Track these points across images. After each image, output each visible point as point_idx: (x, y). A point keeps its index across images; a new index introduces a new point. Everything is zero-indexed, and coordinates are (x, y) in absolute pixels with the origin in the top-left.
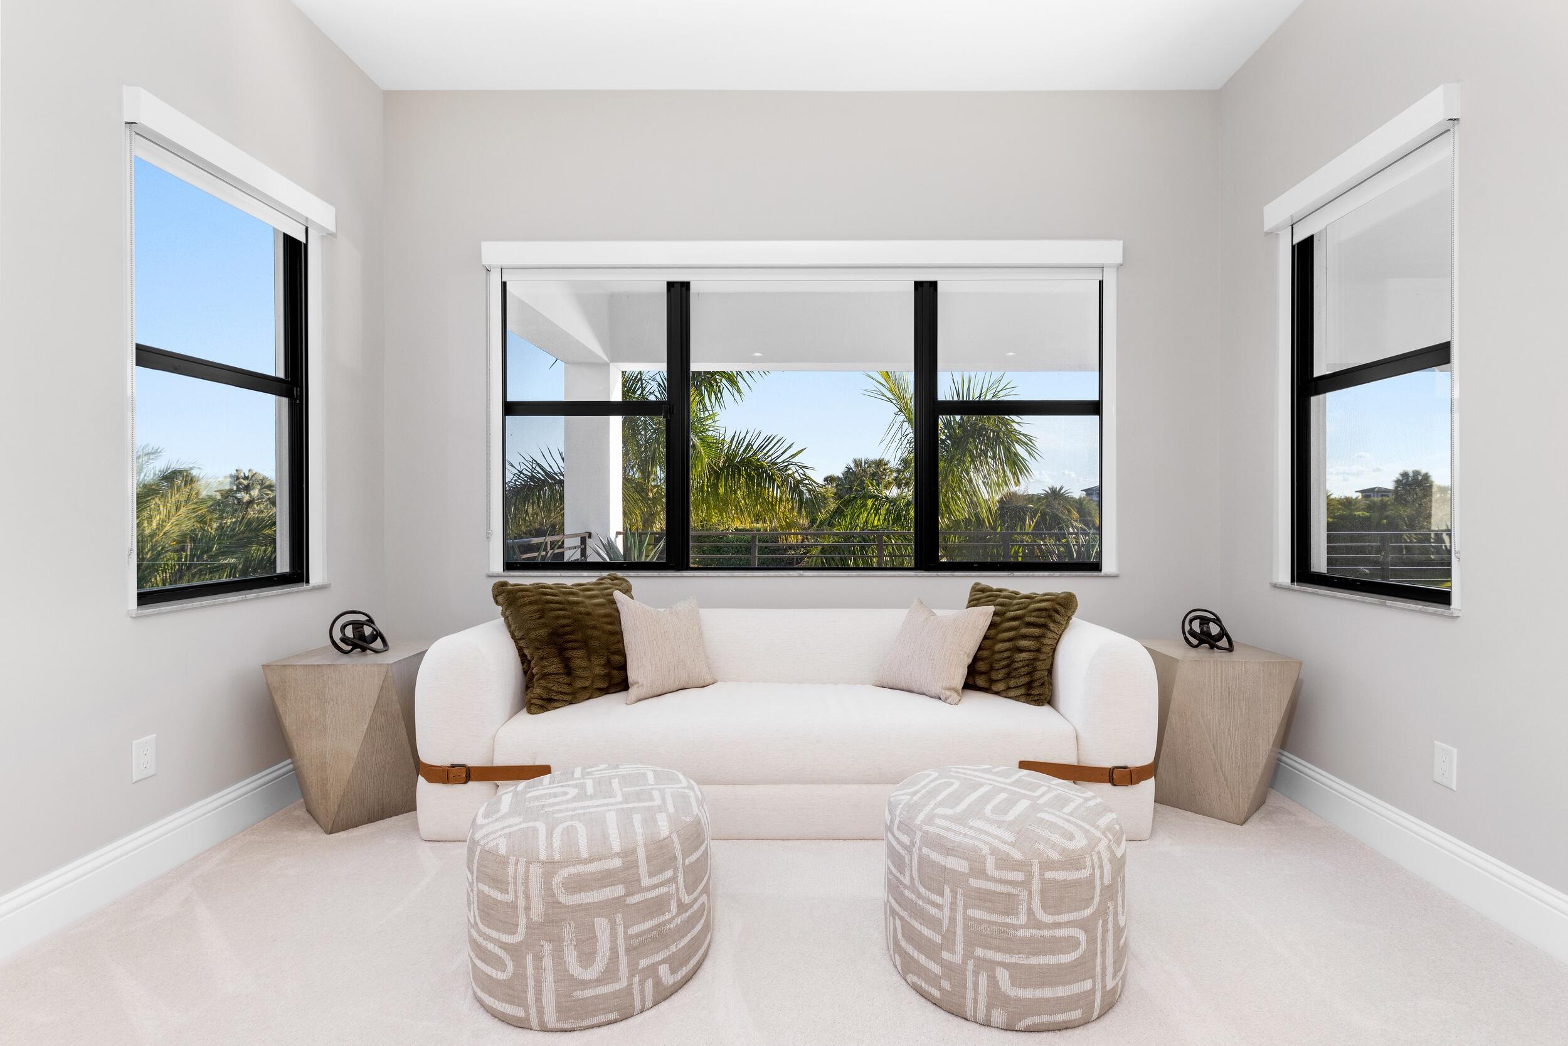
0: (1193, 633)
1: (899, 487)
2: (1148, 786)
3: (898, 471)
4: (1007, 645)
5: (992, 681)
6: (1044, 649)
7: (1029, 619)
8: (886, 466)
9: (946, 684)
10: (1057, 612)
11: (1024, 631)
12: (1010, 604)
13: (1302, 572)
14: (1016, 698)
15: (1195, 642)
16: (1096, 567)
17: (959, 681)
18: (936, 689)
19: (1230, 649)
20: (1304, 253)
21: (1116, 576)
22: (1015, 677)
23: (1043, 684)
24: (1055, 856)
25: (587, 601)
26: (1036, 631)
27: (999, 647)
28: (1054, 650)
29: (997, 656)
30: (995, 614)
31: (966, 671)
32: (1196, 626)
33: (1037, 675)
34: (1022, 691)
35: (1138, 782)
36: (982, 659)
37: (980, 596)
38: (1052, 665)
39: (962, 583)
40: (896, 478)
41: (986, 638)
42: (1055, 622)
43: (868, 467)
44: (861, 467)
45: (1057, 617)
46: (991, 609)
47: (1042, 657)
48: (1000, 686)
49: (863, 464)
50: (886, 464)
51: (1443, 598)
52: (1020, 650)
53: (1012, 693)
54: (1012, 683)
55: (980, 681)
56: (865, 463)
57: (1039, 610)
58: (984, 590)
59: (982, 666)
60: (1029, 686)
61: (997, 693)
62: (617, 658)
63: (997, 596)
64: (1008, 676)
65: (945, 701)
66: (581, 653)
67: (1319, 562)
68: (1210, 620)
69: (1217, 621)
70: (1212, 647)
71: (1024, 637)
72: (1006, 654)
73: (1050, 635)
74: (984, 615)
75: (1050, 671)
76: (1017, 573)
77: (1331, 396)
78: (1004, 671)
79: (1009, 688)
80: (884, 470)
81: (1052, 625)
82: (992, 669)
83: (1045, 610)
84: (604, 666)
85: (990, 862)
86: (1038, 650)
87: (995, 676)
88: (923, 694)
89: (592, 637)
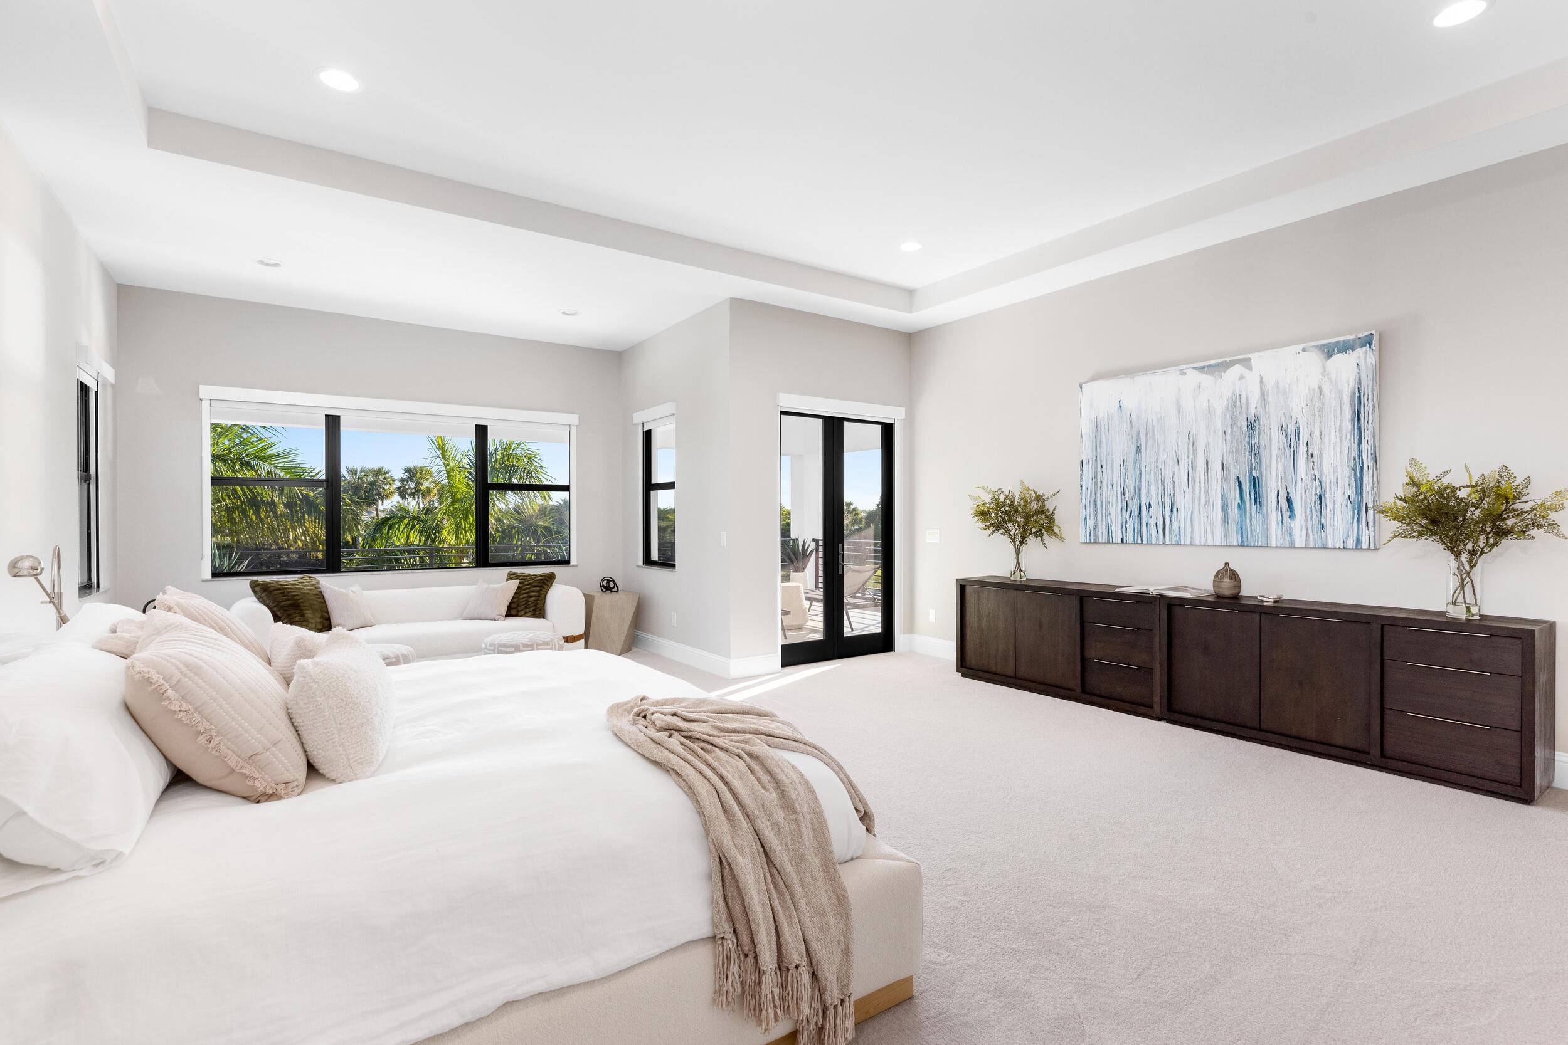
0: (603, 586)
1: (403, 497)
2: (582, 642)
3: (402, 480)
4: (525, 595)
5: (518, 611)
6: (542, 596)
7: (534, 584)
8: (387, 475)
9: (498, 613)
10: (547, 580)
11: (533, 589)
12: (527, 579)
13: (648, 561)
14: (529, 617)
15: (604, 590)
16: (568, 562)
17: (504, 613)
18: (494, 616)
19: (617, 591)
20: (647, 435)
21: (577, 566)
22: (528, 608)
23: (540, 610)
24: (541, 642)
25: (305, 588)
26: (538, 588)
27: (522, 596)
28: (546, 596)
29: (521, 600)
30: (520, 583)
31: (507, 608)
32: (605, 583)
33: (538, 606)
34: (532, 613)
35: (576, 641)
36: (514, 602)
37: (512, 576)
38: (545, 602)
39: (504, 572)
40: (399, 488)
41: (515, 593)
42: (546, 584)
43: (365, 475)
44: (356, 475)
45: (548, 583)
46: (518, 581)
47: (540, 599)
48: (522, 613)
49: (358, 473)
50: (387, 473)
51: (673, 566)
52: (531, 597)
53: (527, 615)
54: (527, 610)
55: (513, 612)
56: (361, 471)
57: (539, 580)
58: (514, 574)
59: (514, 605)
60: (535, 610)
61: (521, 616)
62: (326, 615)
63: (520, 576)
64: (526, 608)
65: (498, 620)
66: (310, 611)
67: (655, 556)
68: (611, 581)
69: (613, 581)
70: (611, 591)
71: (533, 591)
72: (525, 599)
73: (544, 590)
74: (515, 583)
75: (544, 604)
76: (529, 567)
77: (660, 492)
78: (523, 607)
79: (526, 613)
80: (385, 478)
81: (545, 586)
82: (518, 606)
83: (542, 580)
84: (320, 618)
85: (521, 646)
86: (539, 596)
87: (519, 609)
88: (487, 619)
89: (313, 604)
